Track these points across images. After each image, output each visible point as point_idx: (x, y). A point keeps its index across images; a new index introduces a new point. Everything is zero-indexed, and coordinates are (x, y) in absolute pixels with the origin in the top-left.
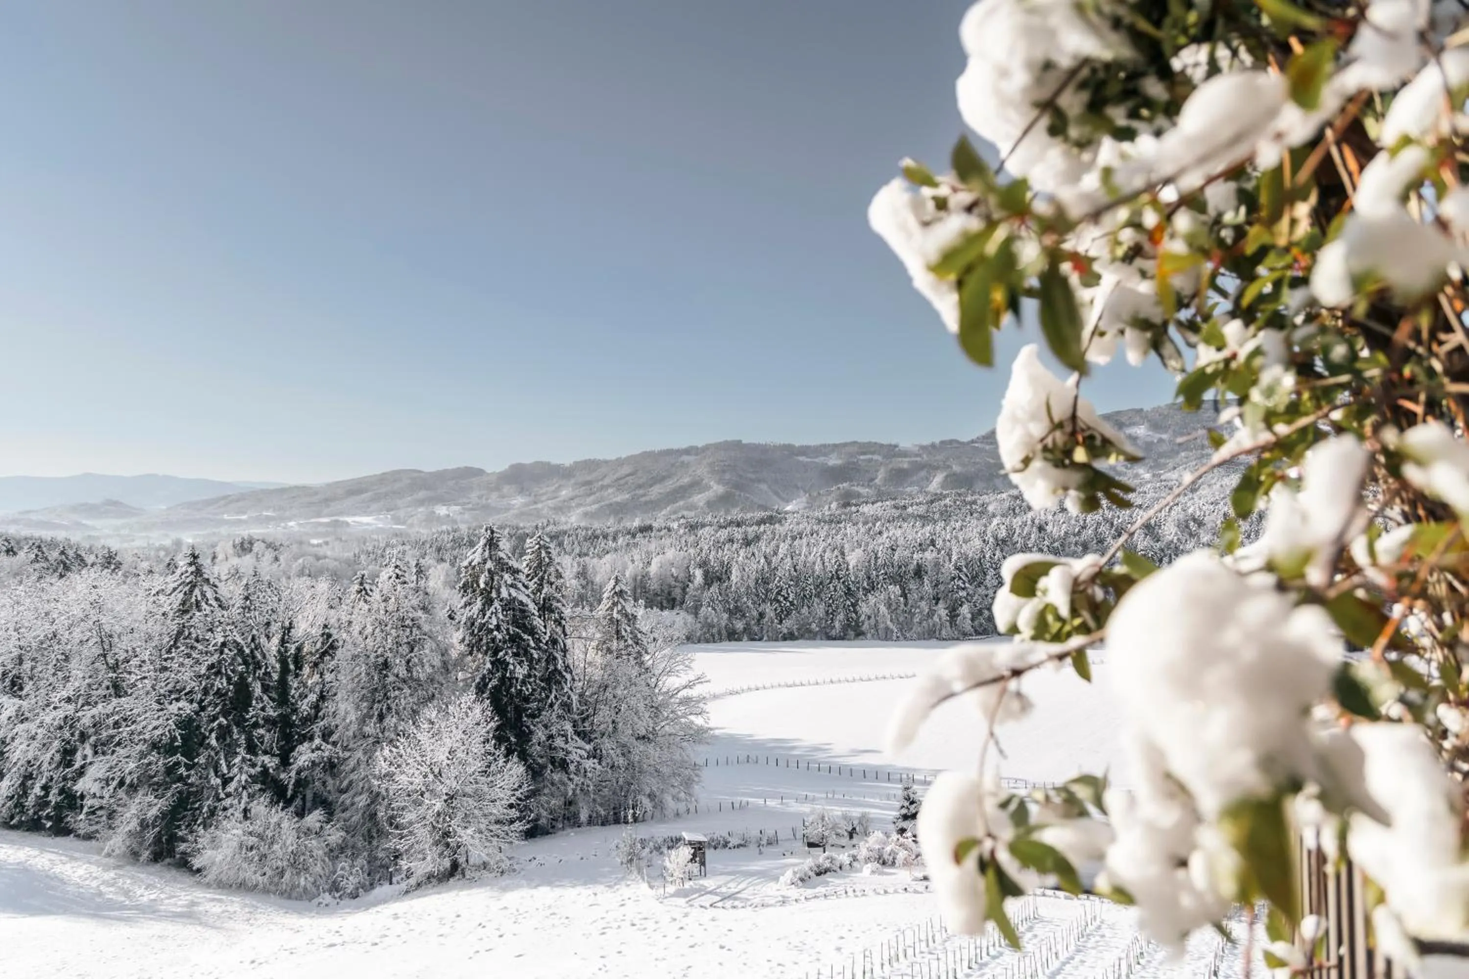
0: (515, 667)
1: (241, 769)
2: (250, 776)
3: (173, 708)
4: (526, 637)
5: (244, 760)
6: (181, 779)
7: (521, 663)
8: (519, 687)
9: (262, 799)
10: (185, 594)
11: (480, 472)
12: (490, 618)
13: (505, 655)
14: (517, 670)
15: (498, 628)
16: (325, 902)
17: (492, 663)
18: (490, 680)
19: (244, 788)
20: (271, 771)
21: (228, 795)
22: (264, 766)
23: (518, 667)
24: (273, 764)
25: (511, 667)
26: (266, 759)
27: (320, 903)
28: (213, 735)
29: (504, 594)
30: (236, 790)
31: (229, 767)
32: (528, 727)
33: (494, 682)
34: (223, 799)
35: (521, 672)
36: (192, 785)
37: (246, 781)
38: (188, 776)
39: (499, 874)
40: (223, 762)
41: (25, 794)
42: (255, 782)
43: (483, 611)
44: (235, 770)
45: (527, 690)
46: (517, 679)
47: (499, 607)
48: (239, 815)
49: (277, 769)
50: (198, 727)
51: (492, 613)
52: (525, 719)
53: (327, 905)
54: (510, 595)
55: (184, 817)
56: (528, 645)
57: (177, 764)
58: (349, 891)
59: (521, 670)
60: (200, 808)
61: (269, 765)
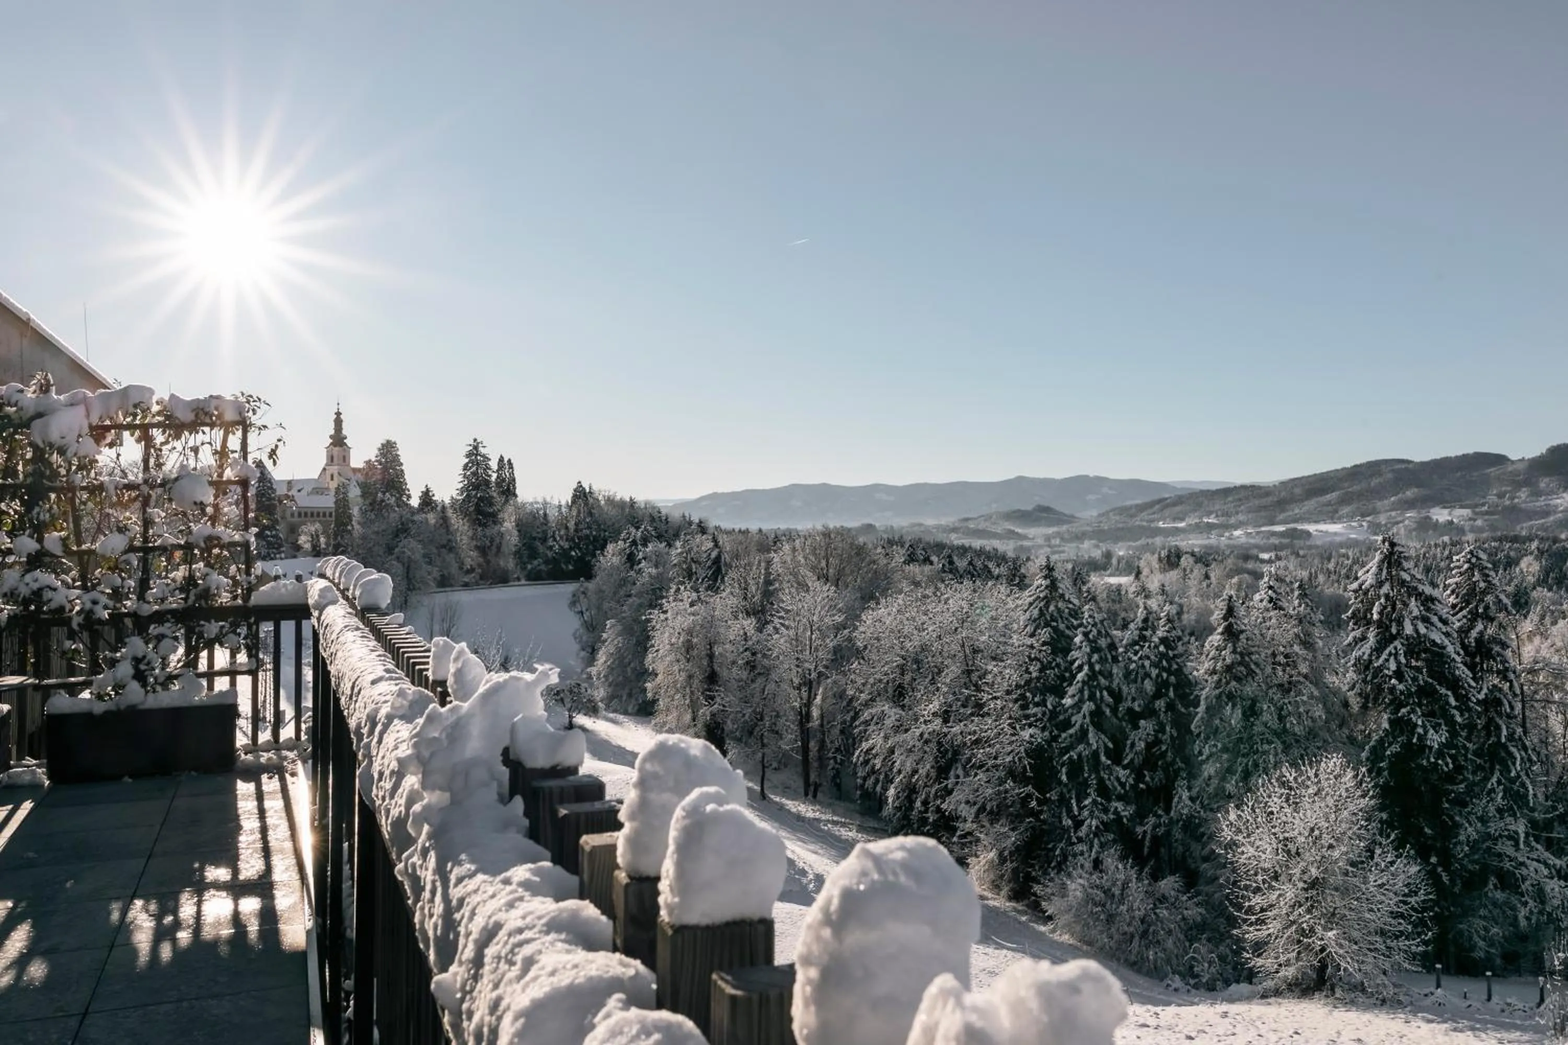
0: (1426, 732)
1: (1092, 813)
2: (1102, 823)
3: (1026, 734)
4: (1443, 691)
5: (1094, 802)
6: (1035, 814)
7: (1436, 728)
8: (1432, 760)
9: (1112, 851)
10: (1041, 610)
11: (1499, 460)
12: (1387, 660)
13: (1409, 713)
14: (1429, 736)
15: (1399, 675)
16: (1174, 986)
17: (1391, 722)
18: (1390, 744)
19: (1096, 835)
20: (1125, 820)
21: (1080, 840)
22: (1116, 812)
23: (1432, 731)
24: (1126, 813)
25: (1420, 730)
26: (1120, 806)
27: (1168, 985)
28: (1064, 770)
29: (1408, 629)
30: (1088, 835)
31: (1081, 809)
32: (1452, 818)
33: (1395, 748)
34: (1074, 844)
35: (1435, 739)
36: (1044, 822)
37: (1097, 827)
38: (1041, 812)
39: (1379, 1002)
40: (1073, 802)
41: (911, 808)
42: (1107, 830)
43: (1378, 650)
44: (1086, 813)
45: (1447, 765)
46: (1431, 748)
47: (1399, 647)
48: (1088, 865)
49: (1131, 819)
50: (1051, 759)
51: (1390, 654)
52: (1447, 805)
53: (1176, 990)
54: (1417, 631)
55: (1039, 856)
56: (1448, 703)
57: (1029, 796)
58: (1204, 980)
59: (1436, 737)
60: (1054, 849)
61: (1123, 814)
